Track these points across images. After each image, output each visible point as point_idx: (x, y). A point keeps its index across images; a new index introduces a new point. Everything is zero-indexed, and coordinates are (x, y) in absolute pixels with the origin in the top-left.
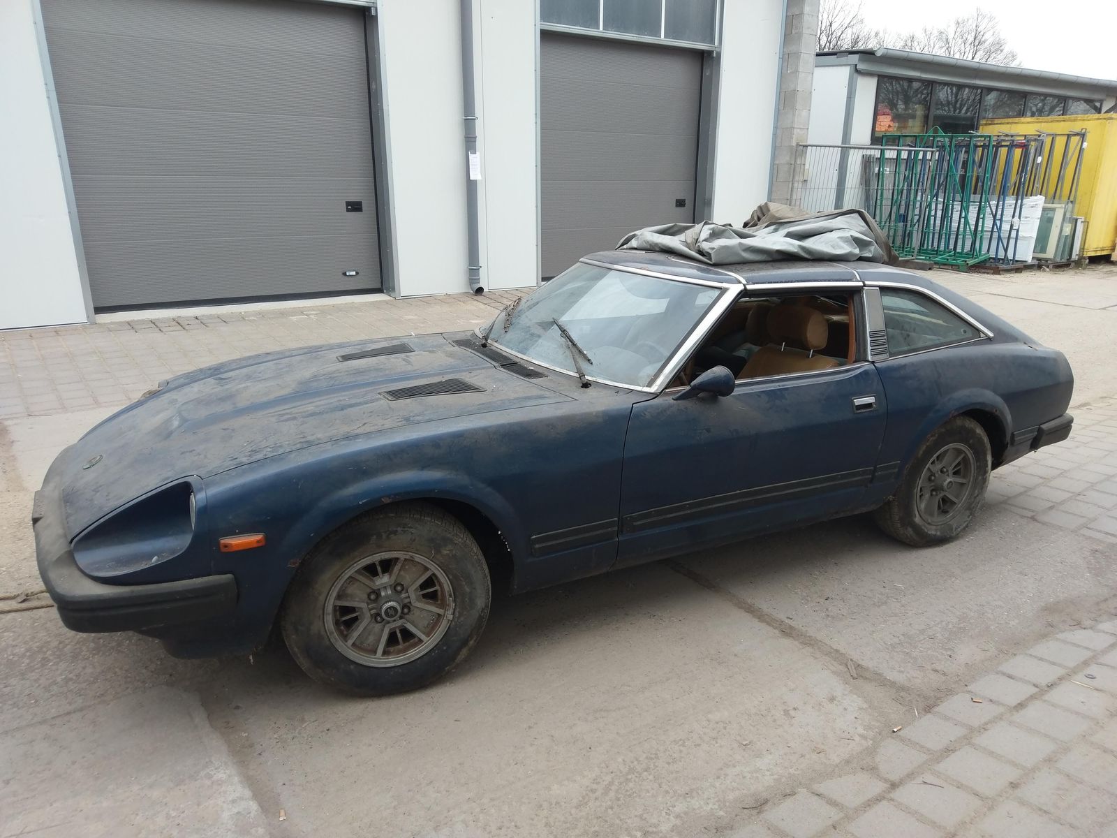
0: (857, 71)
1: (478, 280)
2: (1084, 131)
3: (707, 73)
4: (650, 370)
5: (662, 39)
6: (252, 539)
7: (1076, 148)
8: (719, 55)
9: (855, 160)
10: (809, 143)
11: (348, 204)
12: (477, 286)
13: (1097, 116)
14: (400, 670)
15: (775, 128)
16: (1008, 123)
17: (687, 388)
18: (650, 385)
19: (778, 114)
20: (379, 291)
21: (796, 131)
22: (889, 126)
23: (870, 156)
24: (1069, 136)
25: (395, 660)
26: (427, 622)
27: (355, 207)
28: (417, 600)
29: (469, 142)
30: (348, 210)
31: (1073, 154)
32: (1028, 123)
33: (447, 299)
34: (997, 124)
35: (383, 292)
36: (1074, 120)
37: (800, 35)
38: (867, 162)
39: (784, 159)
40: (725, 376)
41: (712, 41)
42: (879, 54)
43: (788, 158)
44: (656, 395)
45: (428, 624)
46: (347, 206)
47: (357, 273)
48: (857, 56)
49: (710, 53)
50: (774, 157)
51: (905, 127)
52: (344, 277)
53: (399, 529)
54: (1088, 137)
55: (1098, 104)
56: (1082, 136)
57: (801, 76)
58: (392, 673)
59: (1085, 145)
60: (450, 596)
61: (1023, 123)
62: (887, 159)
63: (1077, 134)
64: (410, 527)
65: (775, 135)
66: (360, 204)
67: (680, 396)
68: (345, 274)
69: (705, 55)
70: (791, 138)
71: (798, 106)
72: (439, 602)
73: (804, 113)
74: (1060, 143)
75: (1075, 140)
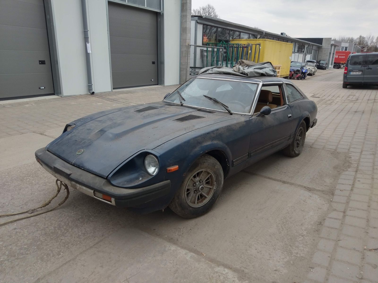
0: (197, 22)
1: (92, 89)
2: (260, 43)
3: (159, 20)
4: (248, 108)
5: (146, 7)
6: (176, 167)
7: (258, 48)
8: (163, 14)
9: (198, 49)
10: (191, 44)
11: (40, 61)
12: (92, 92)
13: (256, 39)
14: (202, 208)
15: (180, 39)
16: (238, 41)
17: (259, 113)
18: (249, 112)
19: (181, 35)
20: (53, 94)
21: (187, 40)
22: (207, 40)
23: (202, 49)
24: (256, 45)
25: (201, 205)
26: (207, 191)
27: (42, 62)
28: (205, 184)
29: (86, 39)
30: (40, 64)
31: (257, 50)
32: (244, 41)
33: (81, 96)
34: (235, 41)
35: (55, 95)
36: (256, 40)
37: (186, 9)
38: (202, 51)
39: (184, 49)
40: (268, 108)
41: (160, 9)
42: (204, 17)
43: (185, 49)
44: (252, 116)
45: (207, 192)
46: (39, 62)
47: (45, 88)
48: (197, 18)
49: (160, 13)
50: (181, 49)
51: (211, 41)
52: (40, 89)
53: (206, 161)
54: (261, 45)
55: (256, 36)
56: (260, 45)
57: (188, 22)
58: (201, 209)
59: (261, 47)
60: (215, 182)
61: (242, 41)
62: (209, 51)
63: (258, 44)
64: (208, 160)
65: (180, 41)
66: (44, 61)
67: (258, 115)
68: (40, 88)
69: (158, 14)
70: (186, 42)
71: (187, 32)
72: (210, 184)
73: (189, 35)
74: (254, 47)
75: (258, 46)
